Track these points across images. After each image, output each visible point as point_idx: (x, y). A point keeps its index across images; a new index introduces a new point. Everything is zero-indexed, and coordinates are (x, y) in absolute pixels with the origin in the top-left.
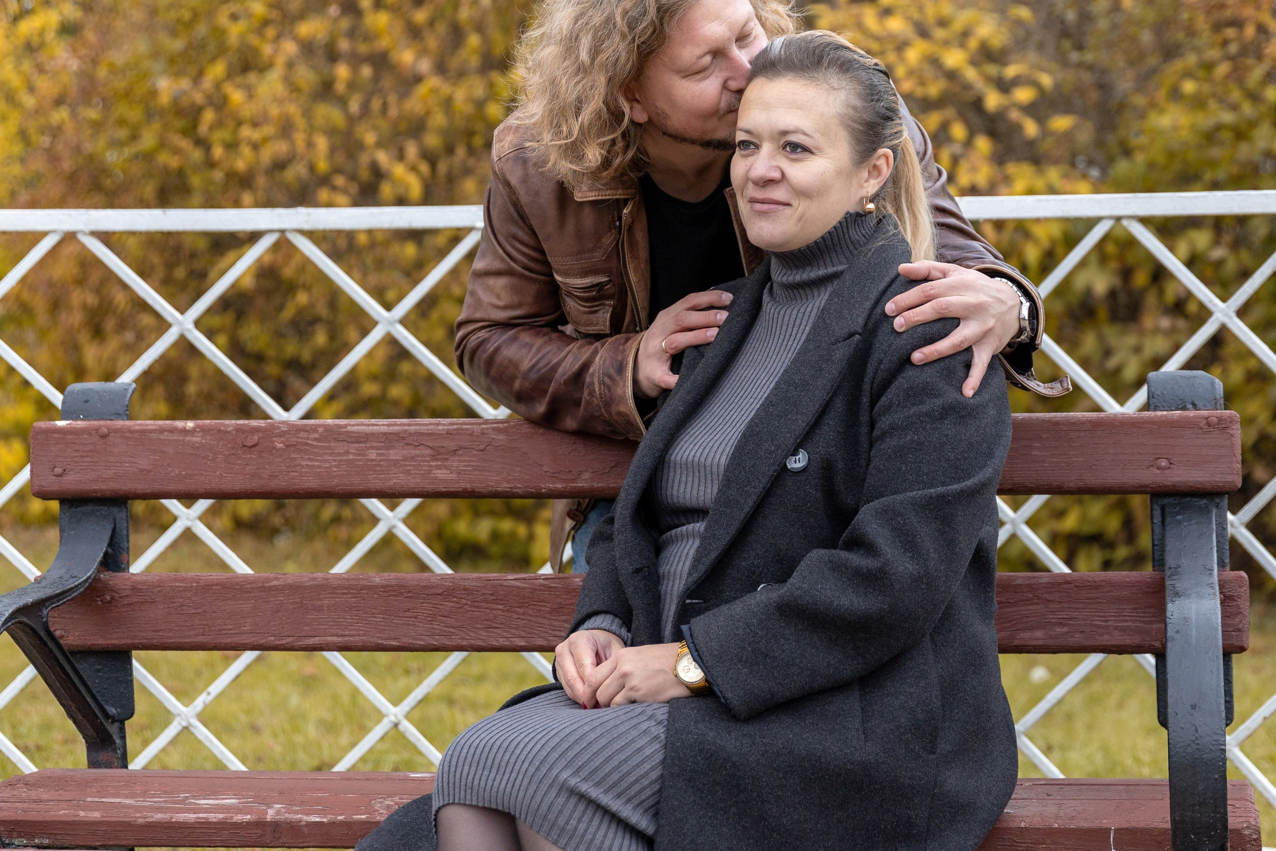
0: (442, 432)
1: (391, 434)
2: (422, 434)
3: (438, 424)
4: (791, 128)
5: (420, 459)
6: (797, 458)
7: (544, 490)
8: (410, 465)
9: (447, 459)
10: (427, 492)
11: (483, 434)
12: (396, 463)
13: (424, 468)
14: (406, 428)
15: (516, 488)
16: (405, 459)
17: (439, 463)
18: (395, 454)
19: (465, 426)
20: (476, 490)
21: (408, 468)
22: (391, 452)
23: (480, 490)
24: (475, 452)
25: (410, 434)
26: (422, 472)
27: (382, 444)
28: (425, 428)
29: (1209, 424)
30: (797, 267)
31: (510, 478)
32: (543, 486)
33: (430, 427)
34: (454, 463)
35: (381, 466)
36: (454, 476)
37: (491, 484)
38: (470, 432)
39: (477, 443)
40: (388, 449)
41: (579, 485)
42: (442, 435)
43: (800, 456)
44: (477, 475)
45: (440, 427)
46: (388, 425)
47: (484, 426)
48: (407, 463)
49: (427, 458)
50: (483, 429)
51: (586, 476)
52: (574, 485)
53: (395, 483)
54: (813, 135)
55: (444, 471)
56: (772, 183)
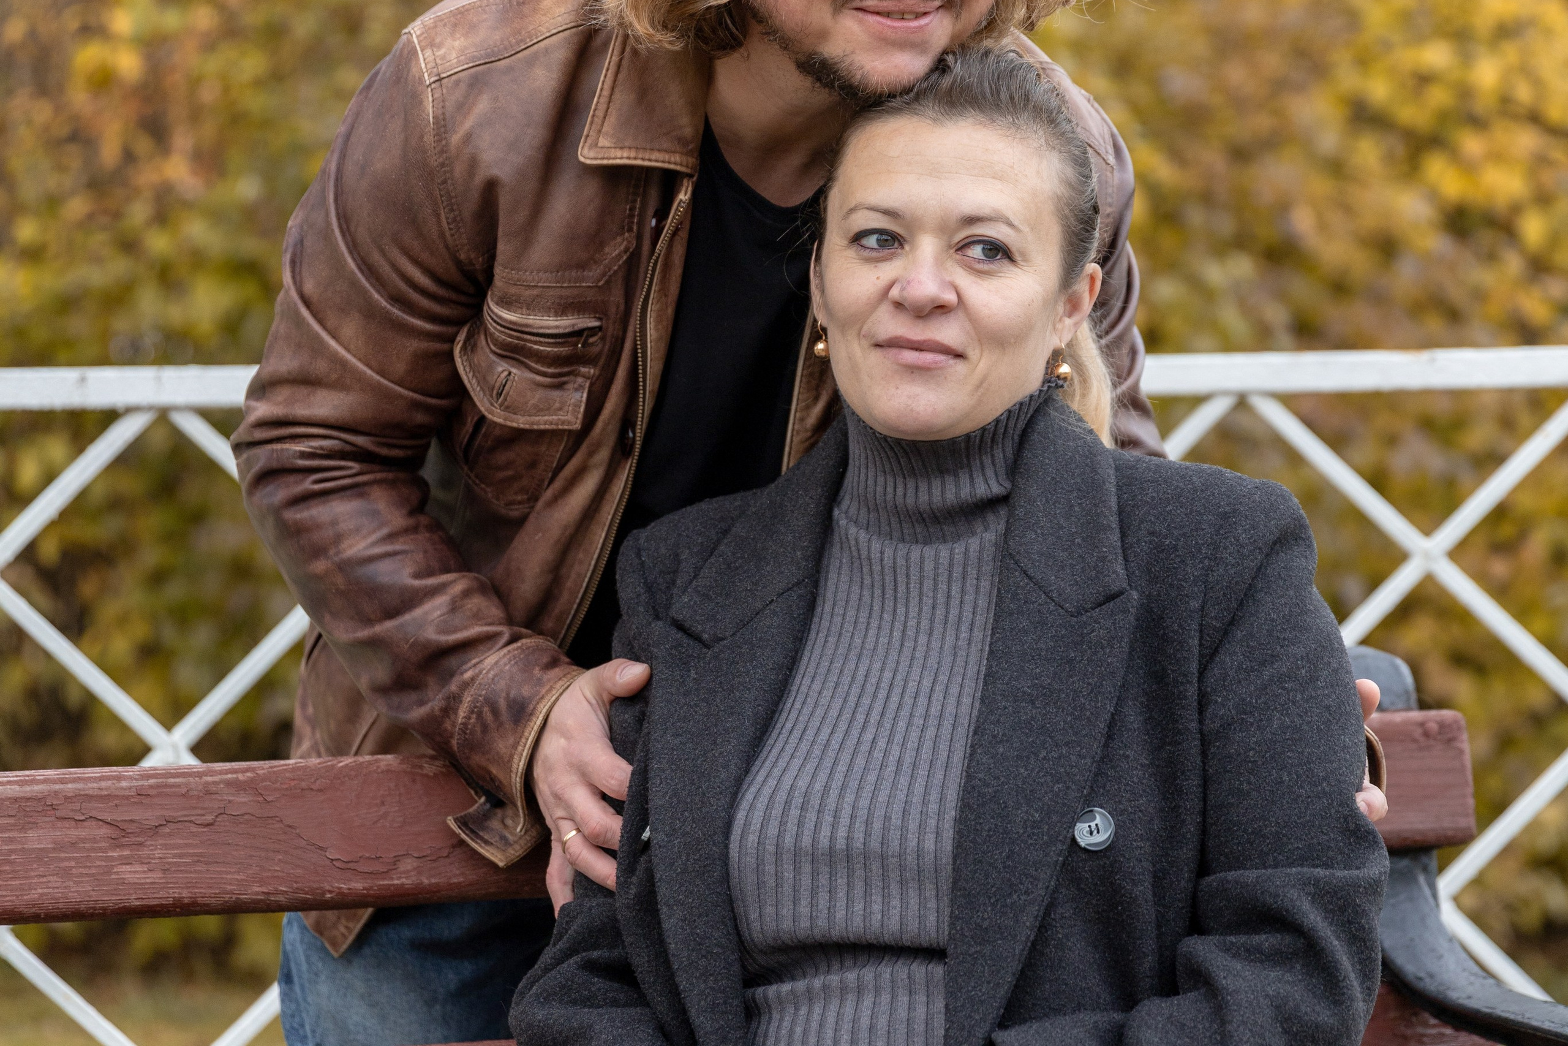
0: (127, 793)
1: (28, 799)
2: (89, 798)
3: (119, 778)
4: (985, 211)
5: (87, 845)
6: (1093, 824)
7: (328, 896)
8: (69, 859)
9: (141, 844)
10: (104, 909)
11: (209, 793)
12: (40, 856)
13: (98, 863)
14: (57, 787)
15: (277, 892)
16: (59, 847)
17: (126, 853)
18: (38, 838)
19: (172, 780)
20: (199, 900)
21: (66, 864)
22: (31, 834)
23: (206, 901)
24: (194, 829)
25: (66, 798)
26: (94, 871)
27: (12, 821)
28: (95, 785)
29: (1427, 734)
31: (265, 874)
32: (328, 888)
33: (103, 784)
34: (156, 850)
35: (11, 862)
36: (156, 876)
37: (229, 887)
38: (184, 790)
39: (200, 812)
40: (23, 829)
41: (396, 882)
42: (127, 798)
43: (1098, 820)
44: (200, 872)
45: (124, 784)
46: (21, 783)
47: (209, 779)
48: (62, 855)
49: (103, 844)
50: (207, 783)
51: (407, 864)
52: (386, 882)
53: (42, 895)
54: (1021, 227)
55: (138, 868)
56: (940, 311)
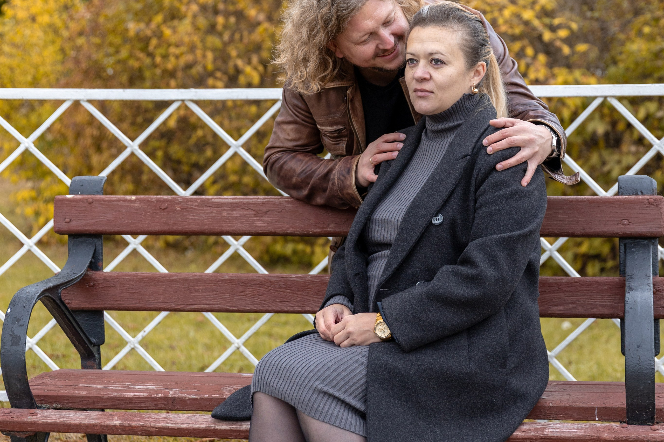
0: (259, 203)
1: (234, 203)
2: (250, 203)
3: (258, 199)
4: (434, 51)
5: (248, 216)
6: (438, 218)
7: (311, 233)
8: (243, 219)
9: (262, 216)
10: (252, 233)
11: (280, 204)
12: (236, 218)
13: (251, 221)
14: (242, 200)
15: (297, 231)
16: (241, 216)
17: (258, 218)
18: (236, 214)
19: (271, 200)
20: (277, 232)
21: (243, 220)
22: (234, 212)
23: (278, 232)
24: (276, 213)
25: (244, 203)
26: (249, 223)
27: (229, 209)
28: (251, 200)
29: (649, 203)
30: (440, 122)
31: (294, 226)
32: (310, 230)
33: (254, 200)
34: (266, 218)
35: (228, 219)
36: (265, 225)
37: (284, 229)
38: (274, 203)
39: (277, 208)
40: (232, 211)
41: (329, 230)
42: (259, 204)
43: (439, 217)
44: (277, 224)
45: (259, 200)
46: (233, 199)
47: (281, 200)
48: (242, 218)
49: (252, 216)
50: (280, 201)
51: (332, 225)
52: (326, 230)
53: (236, 228)
54: (446, 54)
55: (261, 222)
56: (425, 80)
